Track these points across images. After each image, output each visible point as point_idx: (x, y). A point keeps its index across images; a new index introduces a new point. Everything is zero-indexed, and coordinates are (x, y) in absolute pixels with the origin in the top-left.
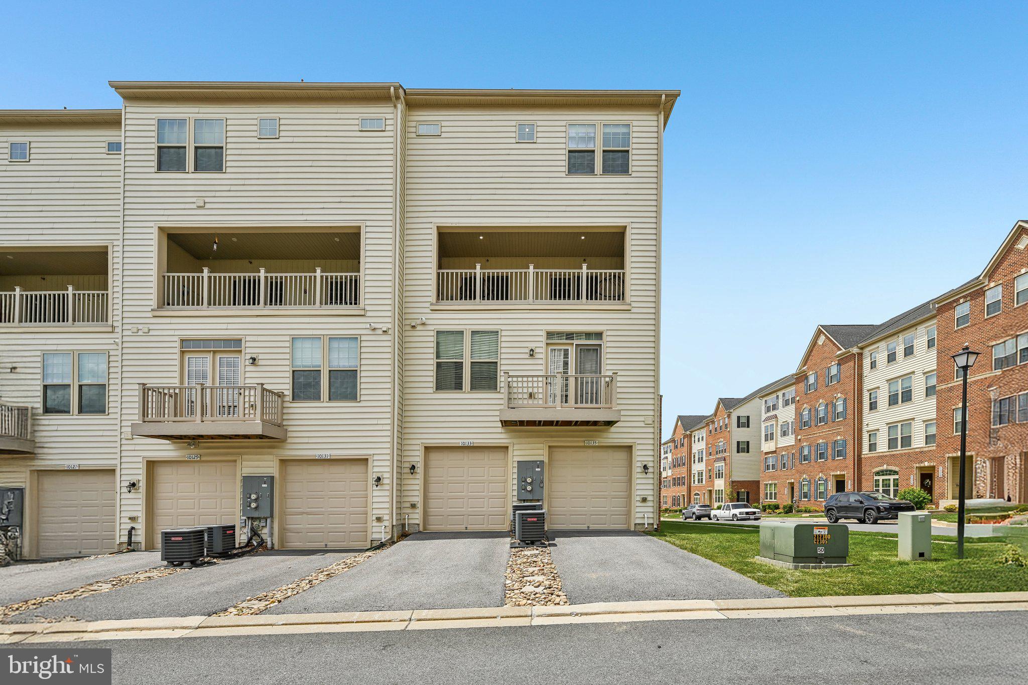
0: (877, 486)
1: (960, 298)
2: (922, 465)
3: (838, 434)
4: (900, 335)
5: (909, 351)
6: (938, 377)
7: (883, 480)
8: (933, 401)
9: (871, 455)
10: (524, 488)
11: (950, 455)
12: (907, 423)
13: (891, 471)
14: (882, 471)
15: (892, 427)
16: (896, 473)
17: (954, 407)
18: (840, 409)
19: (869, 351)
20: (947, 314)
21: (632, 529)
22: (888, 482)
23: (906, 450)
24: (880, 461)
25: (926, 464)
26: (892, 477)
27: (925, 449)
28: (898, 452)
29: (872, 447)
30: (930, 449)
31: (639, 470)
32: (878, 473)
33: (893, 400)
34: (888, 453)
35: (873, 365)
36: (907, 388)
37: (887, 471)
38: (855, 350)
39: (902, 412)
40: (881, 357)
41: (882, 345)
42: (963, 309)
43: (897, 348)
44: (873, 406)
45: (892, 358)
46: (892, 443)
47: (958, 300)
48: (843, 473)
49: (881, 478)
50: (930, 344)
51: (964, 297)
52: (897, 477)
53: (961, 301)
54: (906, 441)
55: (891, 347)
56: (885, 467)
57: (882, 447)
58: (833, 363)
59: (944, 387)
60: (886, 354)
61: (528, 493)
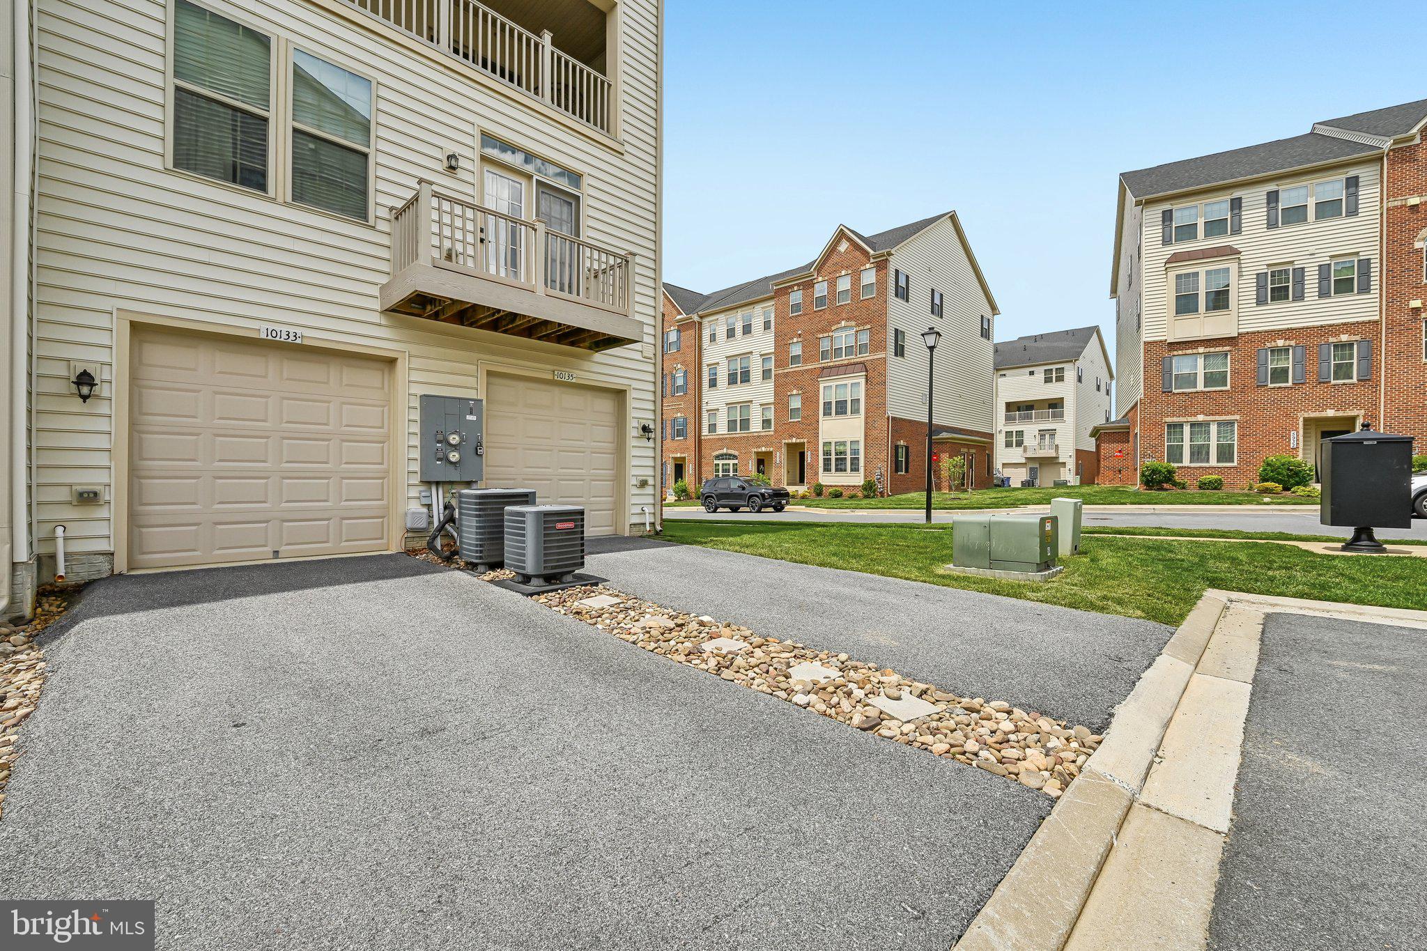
0: (717, 471)
1: (795, 285)
2: (760, 450)
3: (678, 410)
4: (739, 310)
5: (747, 330)
6: (776, 360)
7: (723, 464)
8: (770, 385)
9: (711, 437)
10: (440, 455)
11: (786, 441)
12: (746, 405)
13: (730, 455)
14: (722, 455)
15: (731, 406)
16: (735, 457)
17: (789, 393)
18: (680, 382)
19: (709, 322)
20: (783, 299)
21: (627, 534)
22: (727, 467)
23: (744, 434)
24: (720, 443)
25: (764, 449)
26: (731, 462)
27: (762, 434)
28: (737, 436)
29: (712, 427)
30: (767, 433)
31: (635, 433)
32: (717, 457)
33: (732, 380)
34: (728, 436)
35: (713, 338)
36: (745, 368)
37: (726, 455)
38: (696, 318)
39: (740, 393)
40: (721, 331)
41: (722, 317)
42: (796, 297)
43: (736, 324)
44: (713, 383)
45: (731, 333)
46: (732, 425)
47: (791, 287)
48: (683, 455)
49: (721, 462)
50: (767, 326)
51: (798, 285)
52: (736, 461)
53: (796, 288)
54: (745, 423)
55: (730, 321)
56: (725, 451)
57: (722, 429)
58: (672, 328)
59: (780, 372)
60: (725, 328)
61: (452, 468)
